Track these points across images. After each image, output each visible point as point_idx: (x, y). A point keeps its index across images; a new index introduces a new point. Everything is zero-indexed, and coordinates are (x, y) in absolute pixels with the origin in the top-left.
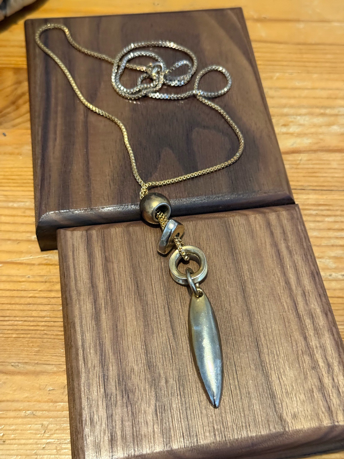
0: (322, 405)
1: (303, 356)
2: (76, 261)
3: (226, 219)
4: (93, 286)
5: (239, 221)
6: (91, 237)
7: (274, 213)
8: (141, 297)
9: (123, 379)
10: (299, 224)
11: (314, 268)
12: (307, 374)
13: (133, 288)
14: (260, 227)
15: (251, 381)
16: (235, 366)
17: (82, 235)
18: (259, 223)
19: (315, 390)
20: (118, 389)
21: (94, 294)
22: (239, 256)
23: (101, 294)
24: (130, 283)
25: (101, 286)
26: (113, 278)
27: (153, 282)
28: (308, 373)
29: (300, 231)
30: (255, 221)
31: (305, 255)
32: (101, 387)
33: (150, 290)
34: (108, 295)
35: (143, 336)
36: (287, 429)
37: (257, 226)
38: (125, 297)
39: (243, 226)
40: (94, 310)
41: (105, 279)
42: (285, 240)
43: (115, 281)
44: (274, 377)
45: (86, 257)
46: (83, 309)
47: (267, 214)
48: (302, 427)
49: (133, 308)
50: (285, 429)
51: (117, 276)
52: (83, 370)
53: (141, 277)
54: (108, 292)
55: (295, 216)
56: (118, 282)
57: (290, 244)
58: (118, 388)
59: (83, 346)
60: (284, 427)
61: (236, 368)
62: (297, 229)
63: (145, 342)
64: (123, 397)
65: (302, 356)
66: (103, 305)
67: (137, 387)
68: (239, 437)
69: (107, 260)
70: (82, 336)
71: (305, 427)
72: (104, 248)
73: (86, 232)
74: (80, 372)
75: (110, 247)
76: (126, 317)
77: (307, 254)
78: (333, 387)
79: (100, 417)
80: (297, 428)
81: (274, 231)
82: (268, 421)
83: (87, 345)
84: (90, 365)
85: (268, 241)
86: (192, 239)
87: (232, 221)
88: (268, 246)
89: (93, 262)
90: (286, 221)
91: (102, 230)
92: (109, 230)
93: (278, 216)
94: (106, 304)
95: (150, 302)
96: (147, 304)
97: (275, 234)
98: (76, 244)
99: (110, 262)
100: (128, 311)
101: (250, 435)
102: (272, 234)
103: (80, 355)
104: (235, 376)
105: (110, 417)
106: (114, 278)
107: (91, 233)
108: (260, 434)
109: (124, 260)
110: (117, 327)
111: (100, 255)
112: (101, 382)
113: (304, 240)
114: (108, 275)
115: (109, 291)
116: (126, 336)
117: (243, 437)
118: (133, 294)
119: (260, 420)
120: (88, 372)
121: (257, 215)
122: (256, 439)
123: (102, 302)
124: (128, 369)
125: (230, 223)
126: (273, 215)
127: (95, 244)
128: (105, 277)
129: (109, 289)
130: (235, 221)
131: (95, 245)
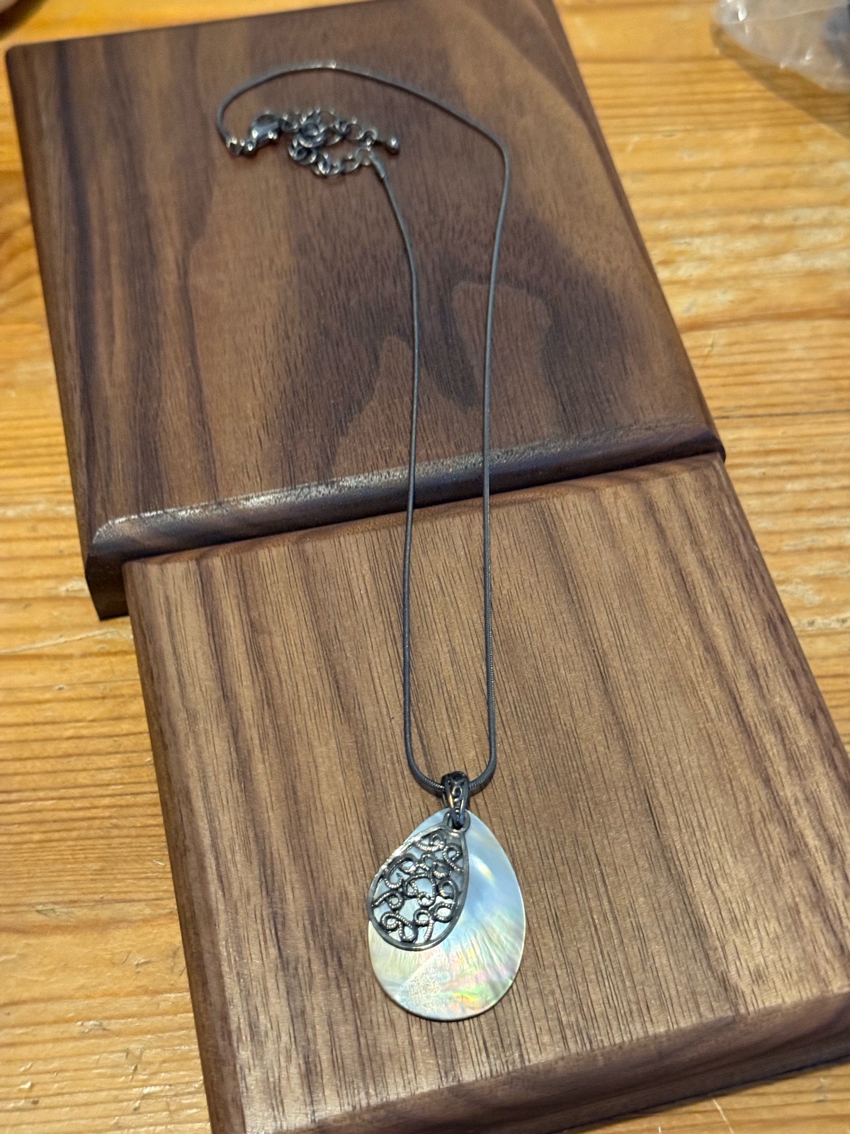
0: (823, 942)
1: (765, 825)
2: (178, 638)
3: (543, 503)
4: (227, 695)
5: (575, 505)
6: (211, 575)
7: (661, 480)
8: (348, 712)
9: (322, 920)
10: (725, 501)
11: (772, 607)
12: (779, 869)
13: (326, 692)
14: (630, 516)
15: (641, 899)
16: (599, 864)
17: (188, 571)
18: (626, 506)
19: (802, 907)
20: (312, 946)
21: (231, 714)
22: (583, 592)
23: (248, 715)
24: (319, 682)
25: (247, 694)
26: (274, 673)
27: (375, 675)
28: (782, 865)
29: (731, 518)
30: (616, 503)
31: (746, 575)
32: (270, 944)
33: (370, 695)
34: (266, 715)
35: (362, 809)
36: (743, 1010)
37: (623, 514)
38: (308, 718)
39: (587, 517)
40: (234, 755)
41: (255, 676)
42: (694, 542)
43: (280, 679)
44: (698, 884)
45: (203, 625)
46: (205, 755)
47: (643, 483)
48: (780, 1001)
49: (333, 744)
50: (737, 1011)
51: (284, 667)
52: (221, 907)
53: (345, 665)
54: (266, 707)
55: (714, 481)
56: (289, 681)
57: (707, 553)
58: (311, 942)
59: (214, 845)
60: (735, 1006)
61: (601, 870)
62: (723, 513)
63: (369, 823)
64: (326, 963)
65: (762, 825)
66: (257, 742)
67: (359, 939)
68: (625, 1039)
69: (255, 629)
70: (211, 822)
71: (788, 1000)
72: (246, 601)
73: (198, 564)
74: (214, 912)
75: (259, 596)
76: (316, 767)
77: (752, 574)
79: (274, 1020)
80: (767, 1004)
81: (664, 523)
82: (693, 993)
83: (225, 843)
84: (236, 893)
85: (653, 548)
87: (559, 507)
88: (654, 563)
89: (220, 637)
90: (692, 498)
91: (238, 557)
92: (253, 553)
93: (673, 486)
94: (264, 737)
95: (372, 724)
96: (365, 728)
97: (668, 533)
98: (173, 596)
99: (263, 632)
100: (320, 750)
101: (651, 1031)
102: (661, 531)
103: (209, 869)
104: (602, 890)
105: (299, 1016)
106: (278, 672)
107: (210, 564)
108: (675, 1027)
109: (299, 625)
110: (295, 793)
111: (237, 618)
112: (267, 931)
113: (741, 541)
114: (261, 666)
115: (268, 703)
116: (321, 814)
117: (634, 1037)
118: (328, 707)
119: (673, 993)
120: (233, 910)
121: (620, 488)
122: (669, 1040)
123: (252, 734)
124: (334, 893)
125: (554, 512)
126: (659, 483)
127: (222, 591)
128: (254, 671)
129: (268, 700)
130: (565, 506)
131: (222, 595)
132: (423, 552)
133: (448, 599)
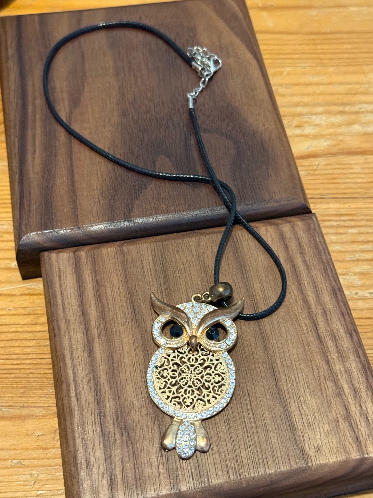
0: (349, 435)
1: (326, 382)
2: (64, 287)
3: (233, 232)
4: (84, 313)
6: (80, 259)
7: (288, 224)
8: (139, 324)
9: (121, 416)
10: (316, 235)
11: (336, 284)
12: (331, 402)
13: (129, 314)
14: (273, 240)
15: (267, 413)
16: (249, 396)
17: (69, 257)
18: (271, 236)
19: (340, 419)
20: (116, 427)
21: (85, 322)
22: (249, 273)
23: (93, 322)
24: (126, 310)
25: (93, 314)
26: (106, 304)
28: (332, 400)
29: (319, 243)
30: (266, 233)
31: (324, 269)
32: (97, 425)
33: (149, 316)
34: (101, 323)
35: (142, 367)
36: (310, 465)
37: (269, 239)
38: (120, 325)
40: (86, 340)
41: (97, 305)
42: (301, 253)
43: (108, 306)
44: (293, 407)
45: (75, 282)
46: (73, 340)
47: (280, 226)
48: (327, 461)
49: (131, 337)
50: (308, 465)
51: (111, 302)
52: (76, 408)
53: (139, 302)
54: (101, 319)
55: (312, 226)
56: (112, 309)
57: (307, 258)
58: (116, 425)
59: (75, 380)
60: (307, 462)
61: (249, 399)
62: (315, 240)
64: (122, 435)
65: (324, 382)
66: (96, 335)
67: (138, 424)
68: (256, 475)
69: (98, 284)
70: (73, 370)
71: (331, 461)
72: (95, 271)
73: (74, 254)
74: (73, 410)
75: (101, 270)
76: (123, 347)
77: (327, 269)
78: (361, 415)
79: (97, 459)
80: (321, 462)
81: (288, 244)
82: (288, 455)
83: (79, 380)
84: (83, 402)
85: (282, 255)
86: (195, 256)
87: (240, 235)
89: (82, 287)
90: (302, 233)
91: (92, 251)
92: (100, 250)
93: (293, 227)
94: (99, 333)
95: (149, 329)
96: (146, 331)
97: (290, 248)
98: (62, 268)
99: (102, 286)
100: (124, 340)
101: (268, 472)
102: (286, 247)
103: (72, 391)
104: (249, 408)
105: (109, 458)
106: (108, 304)
107: (80, 254)
108: (279, 470)
109: (118, 283)
110: (112, 359)
111: (91, 279)
112: (96, 420)
113: (323, 253)
114: (100, 301)
115: (103, 318)
116: (123, 368)
117: (260, 475)
118: (130, 321)
119: (279, 455)
120: (81, 409)
121: (269, 227)
122: (276, 476)
123: (94, 331)
124: (127, 404)
125: (238, 237)
126: (287, 226)
127: (84, 266)
128: (97, 303)
129: (103, 316)
130: (243, 234)
131: (85, 268)
132: (177, 253)
133: (187, 274)
